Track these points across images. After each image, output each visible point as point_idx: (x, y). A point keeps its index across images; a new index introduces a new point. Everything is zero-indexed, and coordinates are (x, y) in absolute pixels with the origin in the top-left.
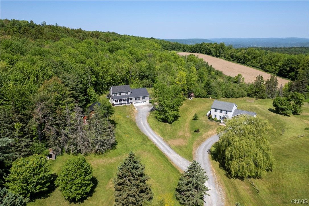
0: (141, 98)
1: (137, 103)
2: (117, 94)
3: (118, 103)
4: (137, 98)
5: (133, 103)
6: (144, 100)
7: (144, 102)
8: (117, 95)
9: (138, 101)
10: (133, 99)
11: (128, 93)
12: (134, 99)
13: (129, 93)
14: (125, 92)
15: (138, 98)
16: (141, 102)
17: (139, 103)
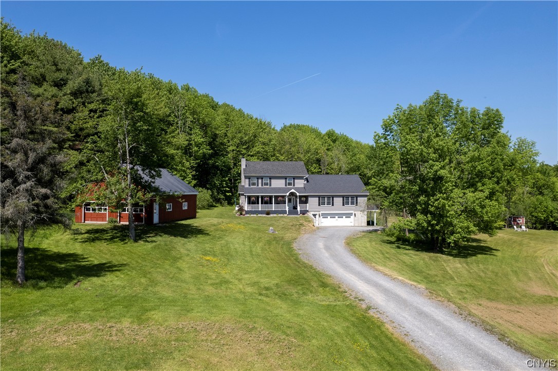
0: (338, 201)
1: (325, 216)
2: (260, 181)
3: (260, 207)
4: (326, 199)
5: (310, 214)
6: (349, 209)
7: (348, 216)
8: (260, 185)
9: (326, 209)
10: (310, 199)
11: (296, 181)
12: (313, 202)
13: (300, 183)
14: (286, 178)
15: (329, 197)
16: (340, 216)
17: (333, 216)
